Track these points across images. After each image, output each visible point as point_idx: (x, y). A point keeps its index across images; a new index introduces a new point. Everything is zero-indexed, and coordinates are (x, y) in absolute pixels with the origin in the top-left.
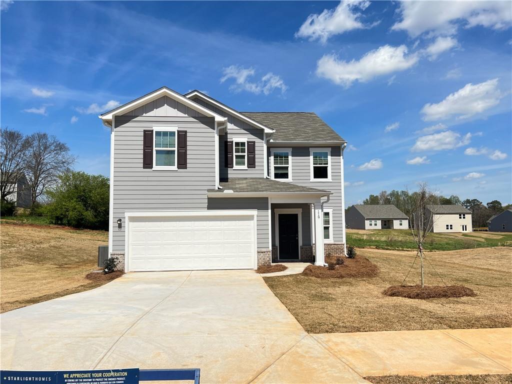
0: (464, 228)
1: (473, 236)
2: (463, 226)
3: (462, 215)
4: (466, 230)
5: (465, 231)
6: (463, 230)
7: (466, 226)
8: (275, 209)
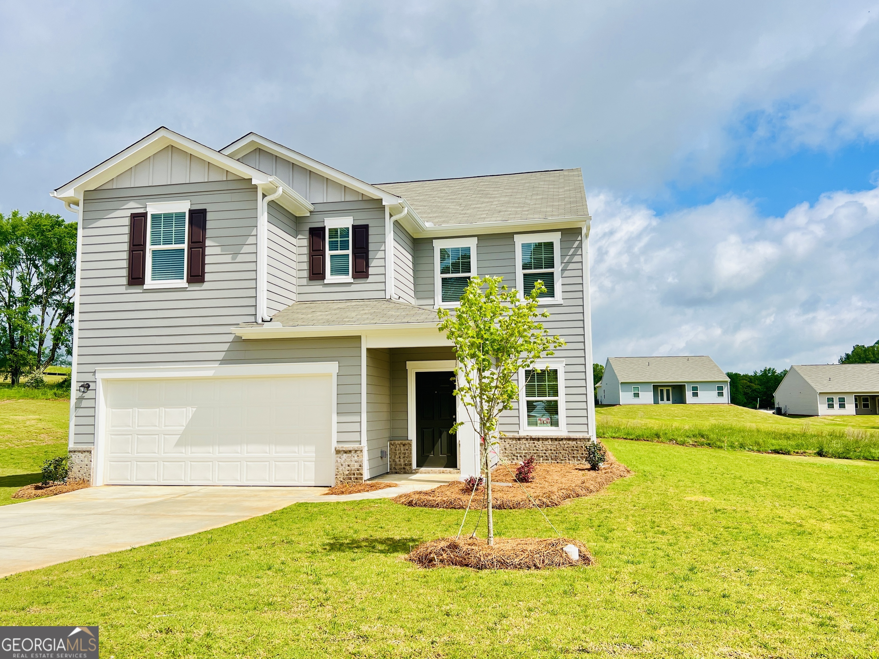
8: (407, 362)
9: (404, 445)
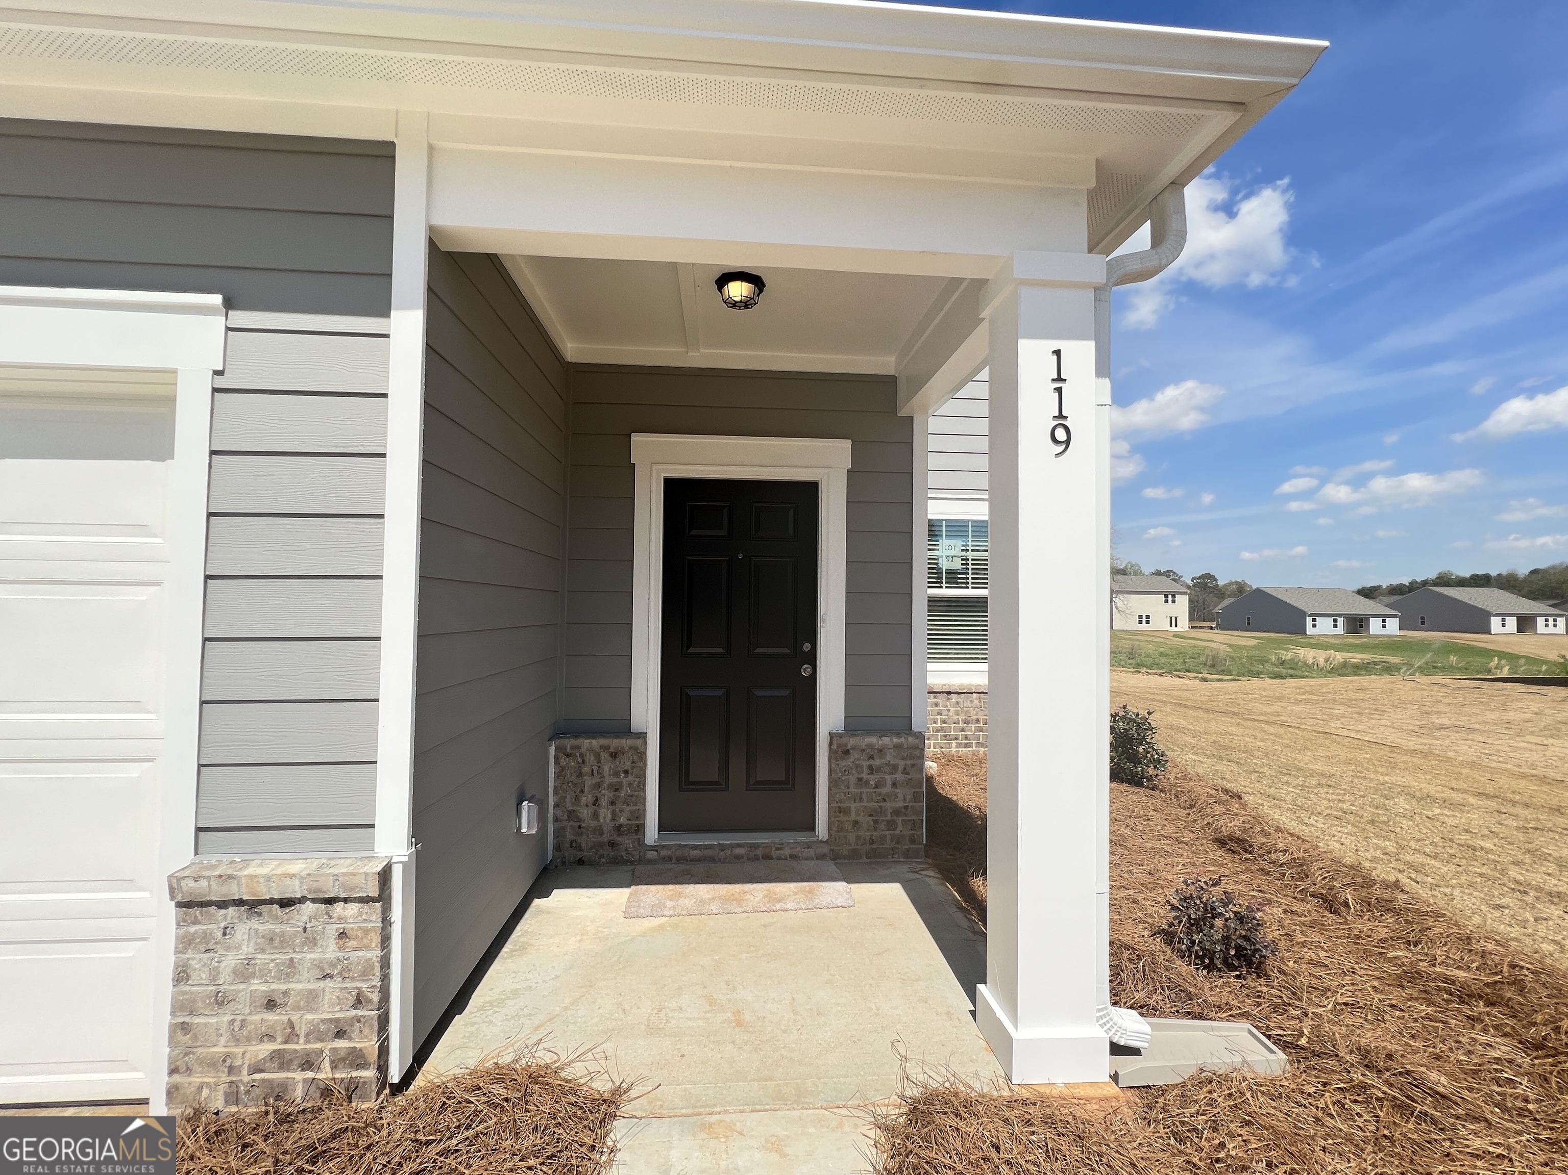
0: (1174, 621)
1: (1194, 639)
2: (1171, 618)
3: (1170, 596)
4: (1176, 626)
5: (1174, 629)
6: (1171, 626)
7: (1176, 619)
8: (636, 438)
9: (614, 756)
